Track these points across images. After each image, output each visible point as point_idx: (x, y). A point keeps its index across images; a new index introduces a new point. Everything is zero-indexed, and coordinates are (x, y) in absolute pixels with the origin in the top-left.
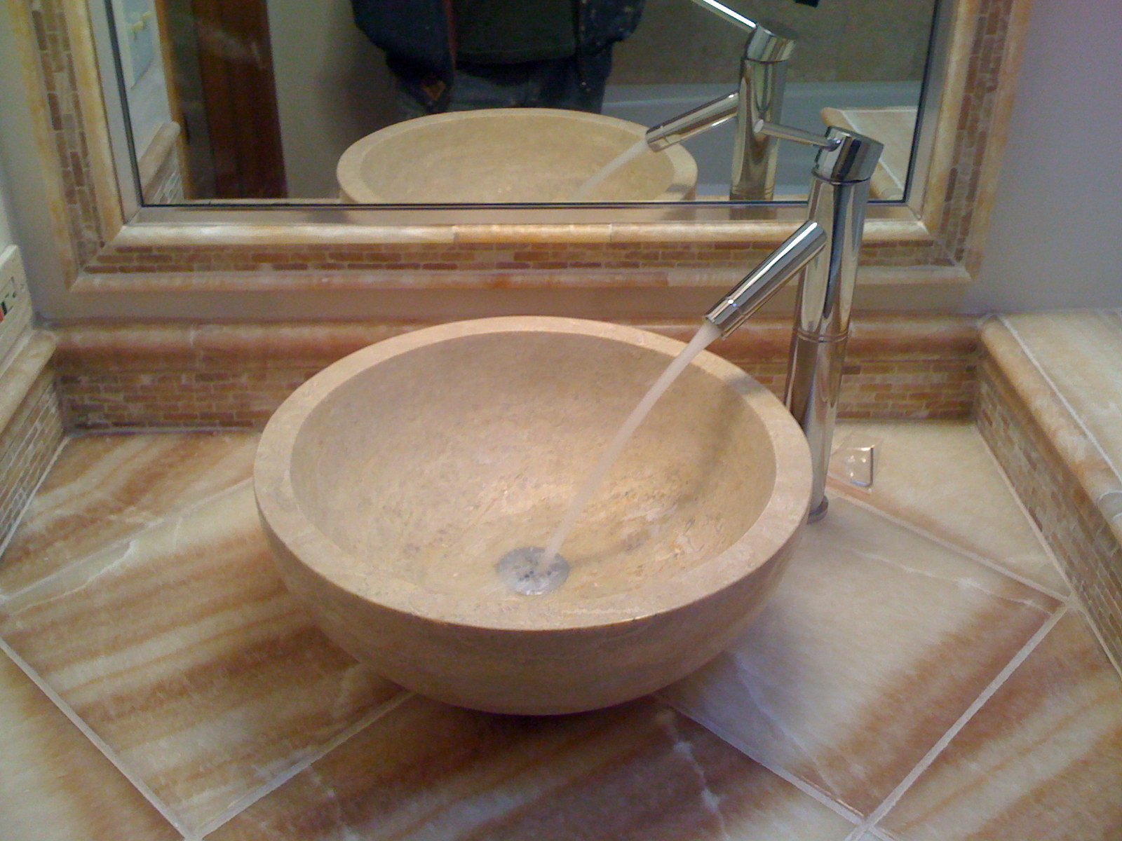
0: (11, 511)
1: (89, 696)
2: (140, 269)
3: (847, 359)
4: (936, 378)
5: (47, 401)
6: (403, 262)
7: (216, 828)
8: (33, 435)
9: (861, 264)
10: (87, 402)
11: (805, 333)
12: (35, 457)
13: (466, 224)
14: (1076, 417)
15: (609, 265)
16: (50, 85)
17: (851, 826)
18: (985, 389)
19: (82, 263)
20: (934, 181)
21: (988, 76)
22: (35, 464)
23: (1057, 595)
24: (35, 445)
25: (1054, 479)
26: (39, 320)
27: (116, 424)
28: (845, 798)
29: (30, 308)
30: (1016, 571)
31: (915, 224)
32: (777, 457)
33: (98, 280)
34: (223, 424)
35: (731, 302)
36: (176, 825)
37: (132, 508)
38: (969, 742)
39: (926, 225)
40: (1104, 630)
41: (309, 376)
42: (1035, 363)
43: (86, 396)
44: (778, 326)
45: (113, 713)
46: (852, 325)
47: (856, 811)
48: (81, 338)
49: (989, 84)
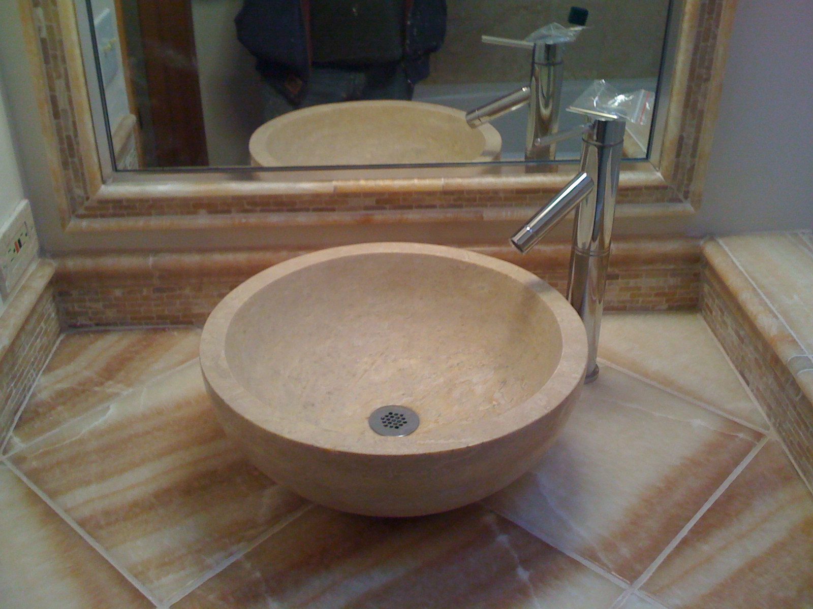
0: (25, 386)
1: (86, 512)
2: (114, 215)
3: (609, 269)
4: (672, 281)
5: (49, 309)
6: (297, 207)
7: (178, 600)
8: (40, 332)
9: (618, 202)
10: (77, 309)
11: (580, 250)
12: (41, 348)
13: (342, 180)
14: (770, 305)
15: (442, 206)
16: (52, 89)
17: (620, 590)
18: (706, 288)
19: (73, 212)
20: (667, 144)
21: (704, 71)
22: (42, 352)
23: (761, 430)
24: (41, 339)
25: (756, 348)
26: (43, 252)
27: (97, 325)
28: (616, 571)
29: (37, 243)
30: (731, 413)
31: (656, 175)
32: (563, 335)
33: (84, 224)
34: (173, 323)
35: (528, 229)
36: (150, 598)
37: (111, 382)
38: (702, 531)
39: (662, 174)
40: (794, 453)
41: (232, 288)
42: (741, 268)
43: (76, 305)
44: (562, 247)
45: (103, 523)
46: (612, 245)
47: (625, 580)
48: (72, 264)
49: (705, 76)
